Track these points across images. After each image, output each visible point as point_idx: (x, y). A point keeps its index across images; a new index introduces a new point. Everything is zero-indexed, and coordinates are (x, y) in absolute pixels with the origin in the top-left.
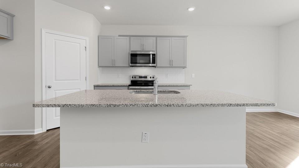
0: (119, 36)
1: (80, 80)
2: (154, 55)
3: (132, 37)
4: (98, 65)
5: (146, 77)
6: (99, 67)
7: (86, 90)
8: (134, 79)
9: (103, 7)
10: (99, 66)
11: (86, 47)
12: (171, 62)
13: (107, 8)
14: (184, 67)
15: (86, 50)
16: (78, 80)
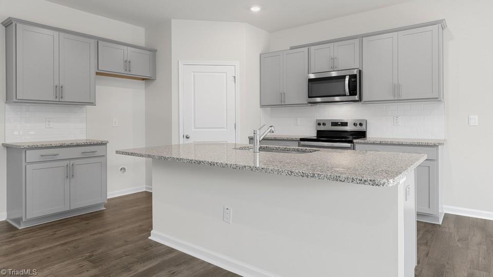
0: (292, 48)
1: (227, 128)
2: (353, 77)
3: (312, 48)
4: (260, 104)
5: (345, 124)
6: (262, 106)
7: (236, 144)
8: (322, 128)
9: (249, 9)
10: (262, 104)
11: (235, 77)
12: (396, 88)
13: (255, 9)
14: (436, 99)
15: (235, 82)
16: (224, 128)
